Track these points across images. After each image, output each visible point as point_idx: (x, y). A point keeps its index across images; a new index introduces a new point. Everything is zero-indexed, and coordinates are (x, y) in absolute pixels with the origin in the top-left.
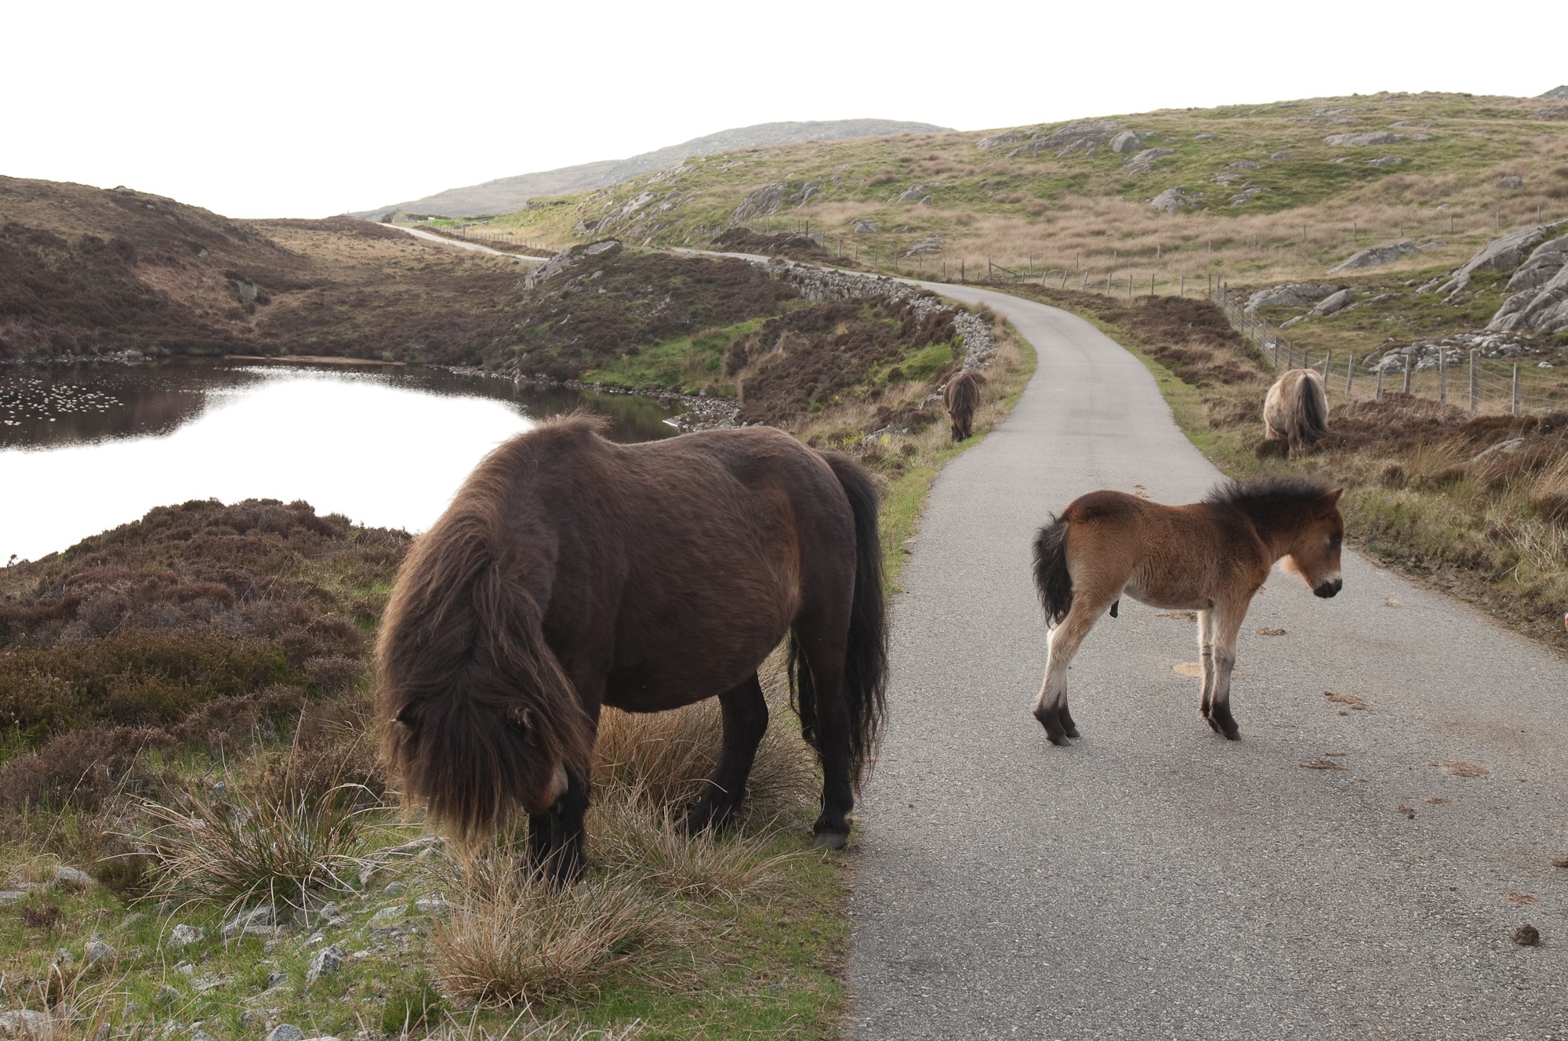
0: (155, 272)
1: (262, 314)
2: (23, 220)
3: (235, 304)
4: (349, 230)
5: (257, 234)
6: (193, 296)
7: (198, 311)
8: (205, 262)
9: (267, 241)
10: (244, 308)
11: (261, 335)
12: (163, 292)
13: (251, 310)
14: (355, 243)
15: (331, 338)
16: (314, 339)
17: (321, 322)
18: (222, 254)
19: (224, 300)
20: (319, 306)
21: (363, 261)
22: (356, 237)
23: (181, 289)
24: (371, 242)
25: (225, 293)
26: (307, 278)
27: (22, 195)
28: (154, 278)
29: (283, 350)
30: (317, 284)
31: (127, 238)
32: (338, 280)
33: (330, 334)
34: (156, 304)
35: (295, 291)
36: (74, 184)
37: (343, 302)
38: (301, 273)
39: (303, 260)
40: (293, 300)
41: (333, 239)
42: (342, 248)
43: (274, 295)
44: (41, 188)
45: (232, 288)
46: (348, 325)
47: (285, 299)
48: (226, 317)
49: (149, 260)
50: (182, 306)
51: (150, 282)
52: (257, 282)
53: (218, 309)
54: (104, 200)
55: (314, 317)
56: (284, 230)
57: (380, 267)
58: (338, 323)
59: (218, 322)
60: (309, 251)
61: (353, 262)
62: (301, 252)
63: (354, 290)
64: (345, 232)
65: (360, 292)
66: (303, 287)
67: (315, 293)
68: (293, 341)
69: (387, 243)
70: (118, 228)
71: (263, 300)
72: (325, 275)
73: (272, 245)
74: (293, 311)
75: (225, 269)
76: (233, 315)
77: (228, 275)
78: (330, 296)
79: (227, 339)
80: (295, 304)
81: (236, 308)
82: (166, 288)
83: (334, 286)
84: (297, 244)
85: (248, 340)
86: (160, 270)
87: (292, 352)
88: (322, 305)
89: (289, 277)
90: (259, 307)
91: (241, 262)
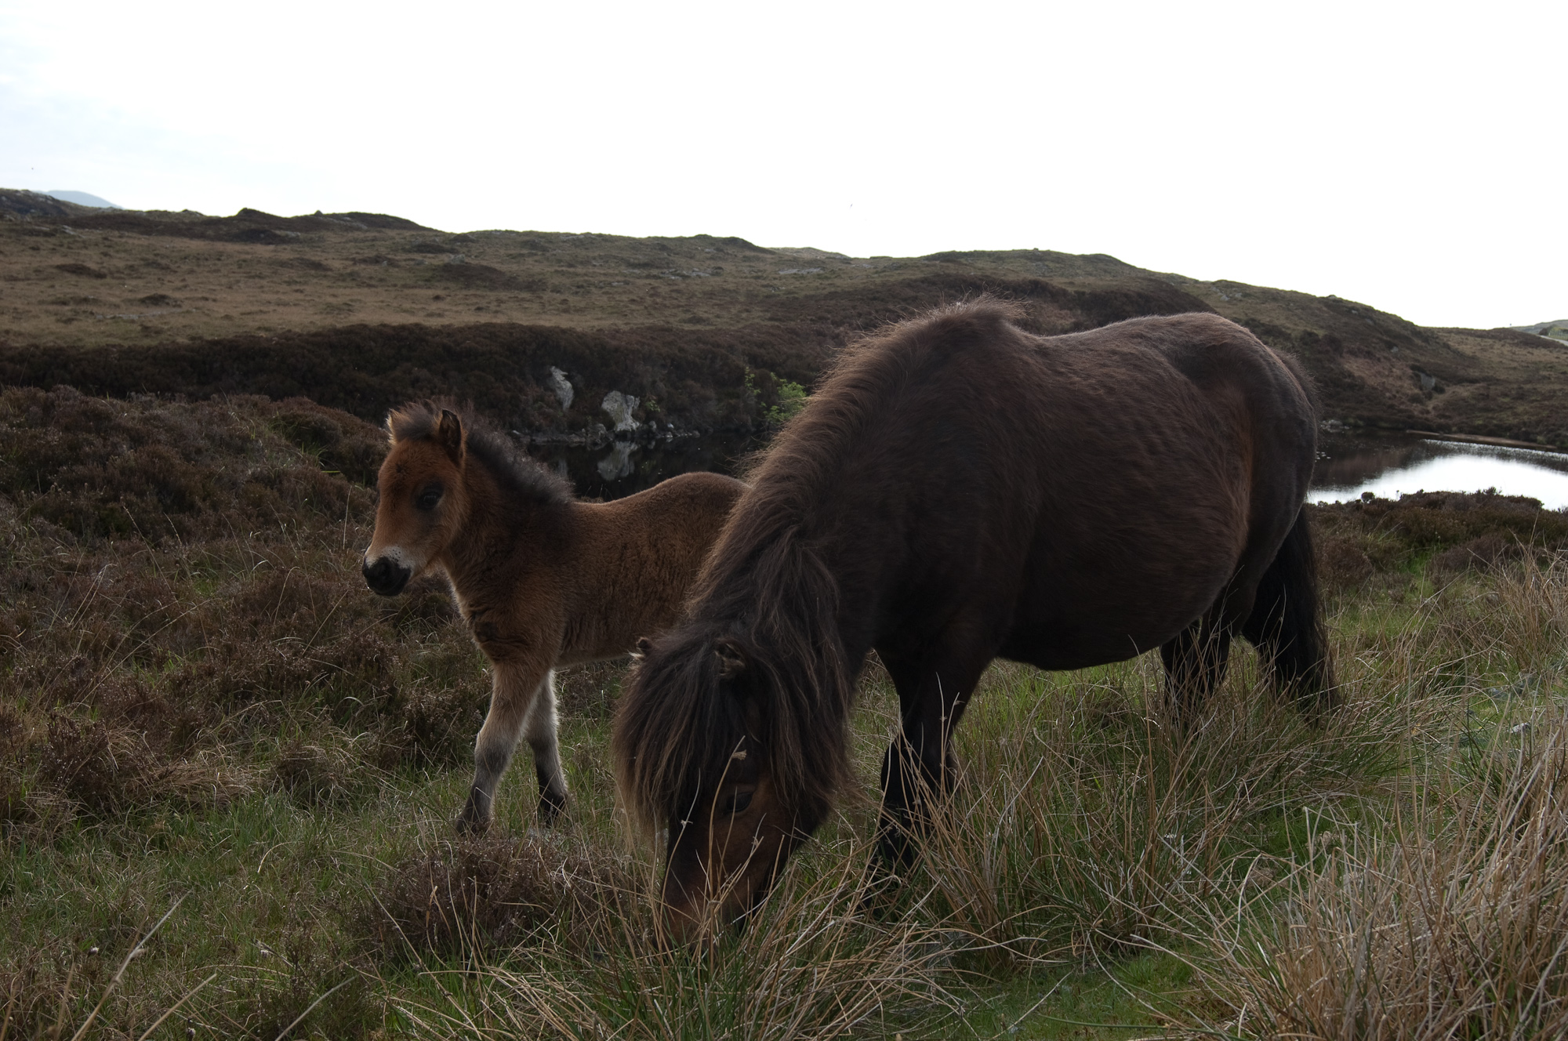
0: (1356, 362)
1: (1438, 400)
2: (1258, 317)
3: (1416, 391)
4: (1513, 340)
5: (1437, 338)
6: (1384, 383)
7: (1388, 394)
8: (1395, 356)
9: (1444, 344)
10: (1424, 394)
11: (1437, 416)
12: (1361, 378)
13: (1430, 397)
14: (1516, 349)
15: (1495, 422)
16: (1480, 422)
17: (1487, 410)
18: (1408, 351)
19: (1409, 387)
20: (1486, 397)
21: (1523, 364)
22: (1517, 345)
23: (1375, 376)
24: (1530, 350)
25: (1409, 382)
26: (1477, 374)
27: (1258, 298)
28: (1356, 367)
29: (1454, 429)
30: (1485, 379)
31: (1337, 335)
32: (1502, 377)
33: (1493, 418)
34: (1355, 386)
35: (1465, 384)
36: (1296, 292)
37: (1506, 395)
38: (1471, 370)
39: (1473, 360)
40: (1464, 391)
41: (1497, 345)
42: (1506, 353)
43: (1448, 386)
44: (1273, 294)
45: (1416, 378)
46: (1509, 413)
47: (1457, 390)
48: (1409, 400)
49: (1353, 353)
50: (1374, 388)
51: (1352, 370)
52: (1435, 375)
53: (1403, 394)
54: (1319, 306)
55: (1481, 404)
56: (1457, 337)
57: (1538, 370)
58: (1501, 411)
59: (1403, 403)
60: (1478, 354)
61: (1515, 364)
62: (1471, 354)
63: (1515, 386)
64: (1508, 341)
65: (1521, 388)
66: (1473, 381)
67: (1482, 387)
68: (1463, 423)
69: (1544, 351)
70: (1330, 326)
71: (1439, 390)
72: (1491, 373)
73: (1447, 347)
74: (1464, 400)
75: (1411, 363)
76: (1415, 399)
77: (1413, 368)
78: (1494, 390)
79: (1411, 417)
80: (1465, 394)
81: (1417, 394)
82: (1363, 375)
83: (1498, 382)
84: (1468, 349)
85: (1426, 419)
86: (1361, 361)
87: (1461, 431)
88: (1488, 396)
89: (1461, 373)
90: (1436, 395)
91: (1423, 359)
